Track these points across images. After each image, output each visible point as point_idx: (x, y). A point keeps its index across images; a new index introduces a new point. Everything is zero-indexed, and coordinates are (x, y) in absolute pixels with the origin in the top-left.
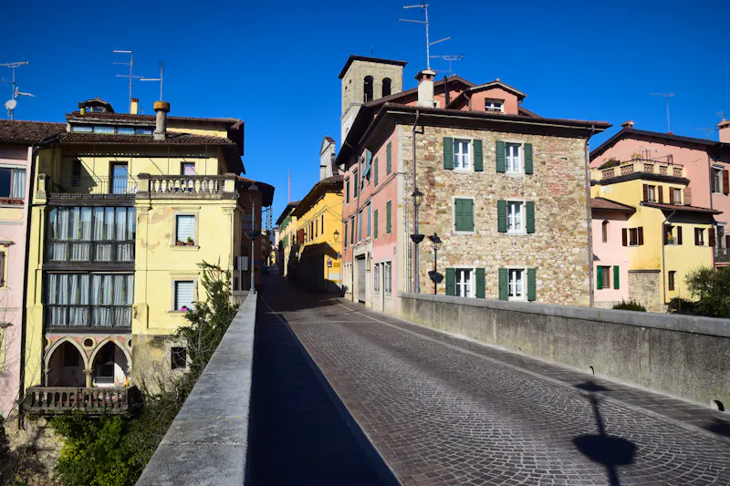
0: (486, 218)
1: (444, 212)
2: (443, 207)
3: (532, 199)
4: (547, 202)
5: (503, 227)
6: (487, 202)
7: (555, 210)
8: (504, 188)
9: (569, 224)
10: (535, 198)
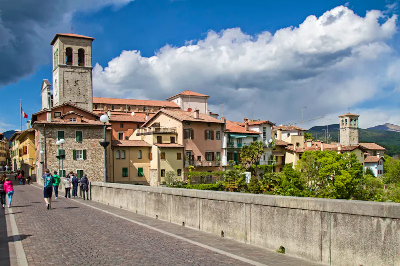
0: (69, 156)
1: (55, 154)
2: (55, 152)
3: (85, 149)
4: (91, 149)
5: (75, 158)
6: (69, 150)
7: (93, 152)
8: (75, 146)
9: (99, 156)
10: (86, 148)
